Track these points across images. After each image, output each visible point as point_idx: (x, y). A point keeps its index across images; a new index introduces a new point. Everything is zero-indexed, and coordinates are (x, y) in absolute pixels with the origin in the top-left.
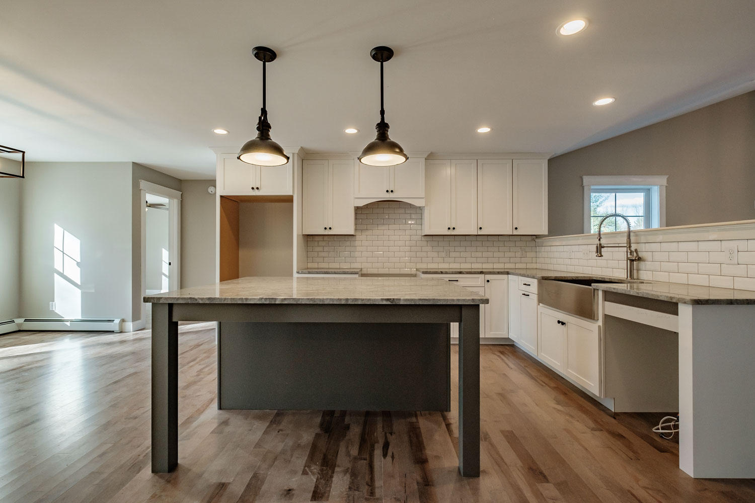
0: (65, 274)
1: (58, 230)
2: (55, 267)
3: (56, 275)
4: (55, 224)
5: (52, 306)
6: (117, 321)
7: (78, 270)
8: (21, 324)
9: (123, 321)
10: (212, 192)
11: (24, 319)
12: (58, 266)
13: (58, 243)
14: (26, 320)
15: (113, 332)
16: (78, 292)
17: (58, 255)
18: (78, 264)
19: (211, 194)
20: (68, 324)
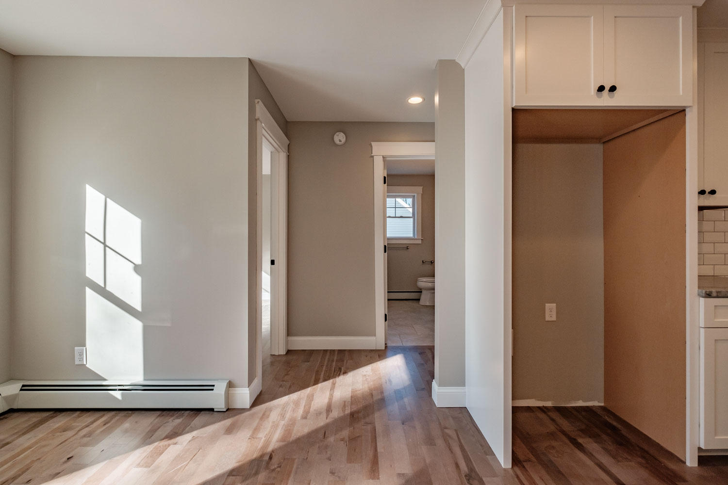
0: (108, 288)
1: (93, 198)
2: (88, 275)
3: (89, 292)
4: (87, 185)
5: (81, 354)
6: (220, 388)
7: (136, 281)
8: (14, 397)
9: (231, 385)
10: (340, 141)
11: (20, 385)
12: (93, 272)
13: (92, 223)
14: (24, 388)
15: (212, 410)
16: (136, 326)
17: (93, 251)
18: (137, 269)
19: (337, 145)
20: (118, 394)
